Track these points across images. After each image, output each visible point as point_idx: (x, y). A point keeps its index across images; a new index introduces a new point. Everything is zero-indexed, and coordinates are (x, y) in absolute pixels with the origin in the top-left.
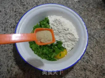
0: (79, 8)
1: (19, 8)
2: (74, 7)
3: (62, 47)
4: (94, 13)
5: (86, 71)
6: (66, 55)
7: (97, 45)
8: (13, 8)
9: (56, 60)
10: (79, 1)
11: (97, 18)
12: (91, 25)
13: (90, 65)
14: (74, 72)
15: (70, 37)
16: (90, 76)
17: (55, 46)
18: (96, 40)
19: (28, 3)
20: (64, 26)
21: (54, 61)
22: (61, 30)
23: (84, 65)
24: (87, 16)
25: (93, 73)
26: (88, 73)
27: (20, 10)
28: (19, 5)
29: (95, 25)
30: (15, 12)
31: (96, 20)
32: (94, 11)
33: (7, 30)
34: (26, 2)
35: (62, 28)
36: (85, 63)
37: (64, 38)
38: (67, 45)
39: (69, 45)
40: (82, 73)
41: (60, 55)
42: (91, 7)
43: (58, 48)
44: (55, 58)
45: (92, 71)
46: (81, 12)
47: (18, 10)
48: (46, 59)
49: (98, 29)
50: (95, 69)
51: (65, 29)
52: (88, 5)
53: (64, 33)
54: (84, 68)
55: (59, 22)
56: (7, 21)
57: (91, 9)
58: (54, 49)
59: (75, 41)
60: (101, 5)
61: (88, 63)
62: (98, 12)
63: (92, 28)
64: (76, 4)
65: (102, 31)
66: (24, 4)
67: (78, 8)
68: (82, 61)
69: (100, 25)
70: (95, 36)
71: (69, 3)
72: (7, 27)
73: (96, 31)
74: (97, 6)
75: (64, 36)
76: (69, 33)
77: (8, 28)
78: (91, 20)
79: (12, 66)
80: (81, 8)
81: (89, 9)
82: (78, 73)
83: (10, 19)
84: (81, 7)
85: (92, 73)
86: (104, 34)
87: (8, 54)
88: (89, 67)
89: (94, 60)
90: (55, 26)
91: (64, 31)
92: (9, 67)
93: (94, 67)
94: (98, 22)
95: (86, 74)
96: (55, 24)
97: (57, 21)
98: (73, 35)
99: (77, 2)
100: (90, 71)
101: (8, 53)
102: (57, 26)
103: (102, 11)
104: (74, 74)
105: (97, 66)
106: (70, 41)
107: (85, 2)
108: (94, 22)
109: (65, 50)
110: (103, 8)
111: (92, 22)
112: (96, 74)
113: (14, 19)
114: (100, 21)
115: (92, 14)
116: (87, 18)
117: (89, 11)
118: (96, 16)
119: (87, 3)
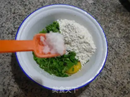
0: (95, 12)
1: (19, 9)
2: (88, 10)
3: (76, 59)
4: (112, 19)
5: (105, 89)
6: (80, 69)
7: (116, 57)
8: (11, 9)
9: (68, 76)
10: (94, 3)
11: (116, 24)
12: (109, 32)
13: (109, 82)
14: (89, 91)
15: (85, 46)
16: (109, 95)
17: (67, 57)
18: (116, 51)
19: (31, 3)
20: (79, 33)
22: (75, 37)
23: (102, 82)
24: (104, 21)
25: (113, 91)
26: (106, 92)
27: (20, 11)
28: (19, 4)
29: (113, 33)
30: (14, 13)
31: (115, 27)
33: (3, 37)
34: (28, 2)
35: (76, 35)
36: (102, 79)
37: (78, 48)
39: (84, 57)
40: (100, 91)
41: (73, 70)
42: (109, 11)
43: (71, 61)
45: (111, 90)
46: (97, 16)
47: (17, 11)
48: (55, 75)
49: (117, 37)
50: (114, 87)
51: (79, 37)
52: (105, 8)
53: (78, 41)
54: (101, 86)
55: (72, 28)
56: (3, 26)
57: (108, 14)
58: (66, 62)
59: (90, 53)
60: (120, 8)
61: (106, 79)
62: (116, 17)
63: (110, 36)
64: (90, 6)
65: (122, 40)
66: (25, 3)
67: (93, 12)
68: (99, 77)
69: (120, 33)
70: (114, 46)
71: (82, 5)
72: (3, 32)
73: (115, 40)
74: (115, 10)
75: (78, 45)
76: (84, 42)
77: (5, 34)
78: (109, 27)
79: (9, 85)
80: (97, 12)
81: (106, 13)
82: (94, 92)
83: (7, 23)
84: (96, 10)
85: (111, 92)
86: (124, 44)
87: (5, 69)
88: (107, 84)
89: (113, 76)
90: (67, 32)
91: (79, 38)
92: (5, 86)
93: (114, 84)
95: (104, 93)
97: (69, 26)
98: (89, 45)
99: (91, 4)
100: (109, 89)
101: (4, 67)
102: (70, 33)
103: (121, 16)
104: (90, 93)
105: (117, 83)
106: (85, 52)
107: (101, 4)
108: (112, 30)
110: (123, 13)
111: (110, 29)
112: (116, 93)
113: (13, 22)
115: (110, 19)
116: (104, 24)
117: (106, 16)
118: (114, 22)
119: (103, 6)
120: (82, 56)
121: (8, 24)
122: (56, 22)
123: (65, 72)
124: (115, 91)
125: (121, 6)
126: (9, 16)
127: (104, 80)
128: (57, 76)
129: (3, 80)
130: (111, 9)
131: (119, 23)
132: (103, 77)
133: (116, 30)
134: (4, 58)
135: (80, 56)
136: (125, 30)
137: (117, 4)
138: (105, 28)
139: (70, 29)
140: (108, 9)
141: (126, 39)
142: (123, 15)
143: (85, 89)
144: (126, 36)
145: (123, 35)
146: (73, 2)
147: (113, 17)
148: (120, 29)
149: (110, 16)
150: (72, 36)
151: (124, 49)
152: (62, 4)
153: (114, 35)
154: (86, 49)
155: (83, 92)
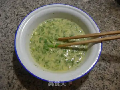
0: (90, 9)
1: (22, 11)
2: (84, 8)
5: (104, 80)
7: (113, 49)
8: (14, 11)
10: (89, 2)
11: (111, 19)
12: (105, 26)
13: (109, 73)
14: (89, 82)
16: (109, 86)
18: (113, 43)
19: (32, 5)
23: (101, 74)
24: (99, 17)
25: (113, 82)
26: (107, 83)
27: (22, 13)
28: (21, 7)
29: (109, 27)
30: (17, 15)
31: (111, 21)
33: (8, 36)
34: (29, 5)
36: (101, 70)
40: (100, 82)
45: (111, 81)
46: (92, 13)
47: (20, 13)
50: (114, 78)
52: (100, 5)
56: (8, 26)
57: (103, 10)
60: (114, 4)
61: (105, 71)
62: (111, 12)
64: (85, 4)
66: (26, 6)
67: (88, 9)
68: (98, 69)
69: (116, 26)
71: (78, 4)
72: (8, 32)
74: (109, 6)
77: (9, 34)
78: (104, 22)
79: (13, 78)
81: (101, 10)
82: (94, 83)
83: (12, 23)
84: (92, 8)
85: (111, 83)
87: (9, 64)
88: (106, 75)
89: (112, 67)
92: (10, 79)
93: (113, 75)
94: (113, 23)
95: (104, 84)
99: (86, 2)
100: (109, 80)
101: (9, 62)
104: (90, 84)
105: (117, 73)
107: (96, 2)
108: (108, 24)
110: (117, 8)
111: (106, 23)
112: (116, 84)
113: (16, 23)
114: (115, 22)
115: (105, 15)
116: (100, 19)
117: (101, 12)
118: (110, 17)
119: (98, 3)
121: (12, 25)
124: (115, 82)
125: (114, 2)
126: (13, 18)
127: (103, 71)
129: (8, 74)
130: (105, 6)
131: (115, 17)
132: (102, 68)
134: (8, 54)
138: (101, 23)
140: (103, 6)
142: (117, 10)
143: (85, 81)
146: (70, 2)
147: (108, 13)
149: (105, 12)
155: (83, 83)
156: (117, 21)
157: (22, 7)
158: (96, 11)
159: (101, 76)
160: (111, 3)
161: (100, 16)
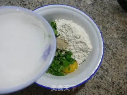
0: (93, 13)
2: (87, 10)
3: (72, 58)
4: (110, 20)
5: (100, 89)
6: (76, 68)
9: (64, 75)
10: (93, 4)
11: (114, 25)
13: (105, 82)
15: (82, 46)
17: (63, 57)
19: (31, 3)
20: (75, 33)
21: (61, 77)
22: (71, 37)
23: (98, 82)
24: (102, 22)
26: (102, 92)
29: (111, 34)
31: (113, 28)
32: (110, 16)
34: (28, 2)
35: (73, 35)
36: (98, 79)
37: (74, 47)
38: (78, 56)
39: (80, 57)
40: (95, 91)
41: (69, 69)
42: (107, 12)
43: (67, 60)
44: (62, 73)
45: (107, 90)
46: (95, 16)
48: (52, 74)
49: (114, 38)
50: (110, 87)
51: (76, 37)
52: (104, 9)
53: (75, 41)
54: (97, 86)
55: (69, 28)
58: (62, 61)
59: (87, 52)
60: (118, 9)
61: (102, 79)
62: (114, 18)
63: (107, 37)
64: (89, 7)
65: (119, 40)
66: (25, 3)
67: (91, 12)
68: (95, 77)
69: (118, 33)
70: (111, 46)
71: (81, 6)
73: (112, 41)
74: (113, 11)
75: (75, 45)
76: (81, 42)
78: (106, 27)
80: (95, 13)
81: (104, 14)
82: (90, 92)
84: (94, 11)
85: (106, 92)
86: (121, 44)
88: (103, 83)
89: (109, 76)
90: (64, 32)
91: (75, 38)
93: (110, 84)
94: (115, 30)
95: (100, 93)
96: (64, 30)
97: (66, 26)
98: (86, 44)
99: (90, 4)
100: (105, 89)
102: (66, 33)
103: (119, 16)
104: (85, 93)
105: (113, 83)
106: (82, 51)
107: (100, 5)
108: (110, 30)
109: (75, 63)
110: (121, 14)
111: (108, 29)
112: (111, 94)
115: (108, 20)
116: (102, 25)
117: (104, 17)
118: (112, 22)
119: (102, 7)
120: (79, 56)
122: (53, 22)
123: (61, 71)
124: (111, 91)
125: (119, 7)
127: (100, 80)
128: (53, 74)
130: (109, 10)
131: (117, 24)
132: (100, 77)
133: (114, 31)
135: (77, 56)
136: (123, 31)
137: (116, 5)
138: (103, 28)
139: (67, 29)
140: (107, 10)
141: (123, 40)
142: (121, 16)
144: (124, 36)
145: (121, 36)
146: (72, 2)
147: (111, 18)
148: (118, 29)
149: (108, 17)
150: (68, 36)
151: (121, 49)
152: (61, 4)
153: (111, 36)
154: (82, 49)
155: (79, 91)
156: (120, 28)
157: (20, 3)
158: (99, 15)
159: (98, 85)
160: (115, 8)
161: (103, 20)
